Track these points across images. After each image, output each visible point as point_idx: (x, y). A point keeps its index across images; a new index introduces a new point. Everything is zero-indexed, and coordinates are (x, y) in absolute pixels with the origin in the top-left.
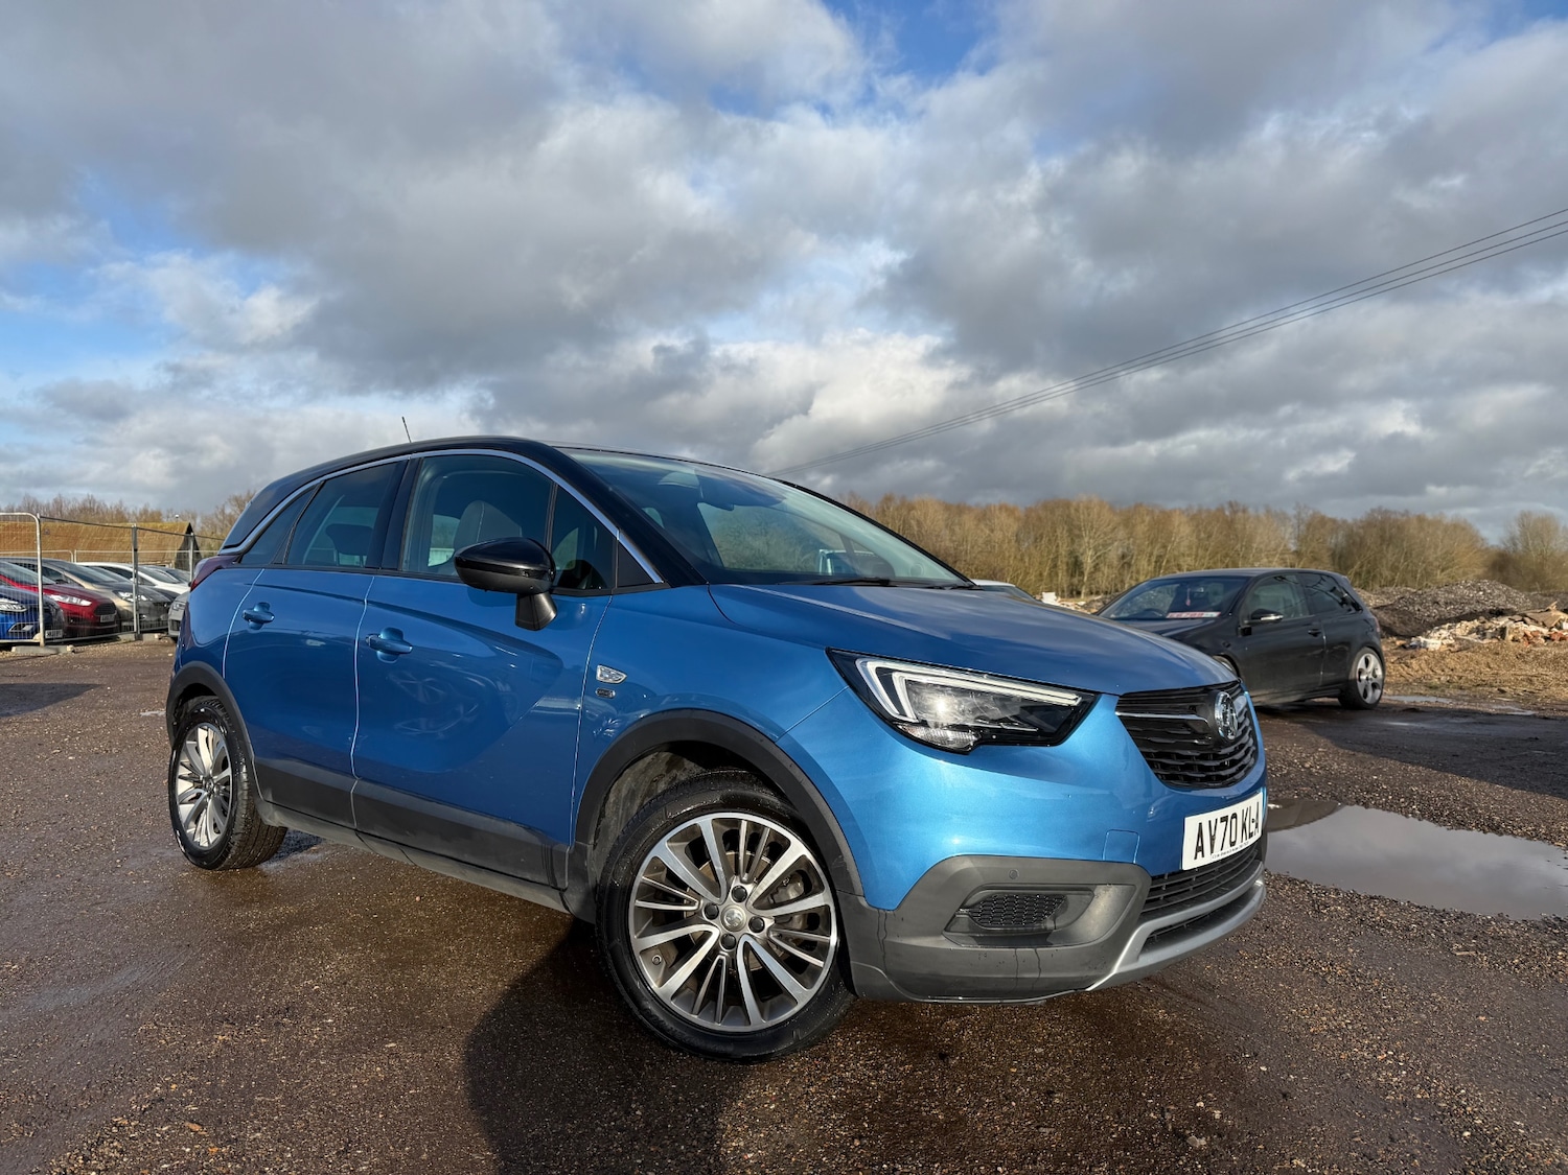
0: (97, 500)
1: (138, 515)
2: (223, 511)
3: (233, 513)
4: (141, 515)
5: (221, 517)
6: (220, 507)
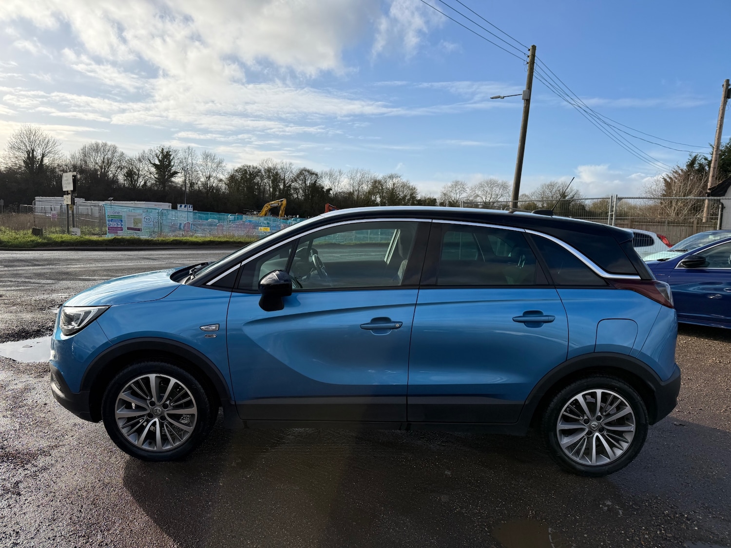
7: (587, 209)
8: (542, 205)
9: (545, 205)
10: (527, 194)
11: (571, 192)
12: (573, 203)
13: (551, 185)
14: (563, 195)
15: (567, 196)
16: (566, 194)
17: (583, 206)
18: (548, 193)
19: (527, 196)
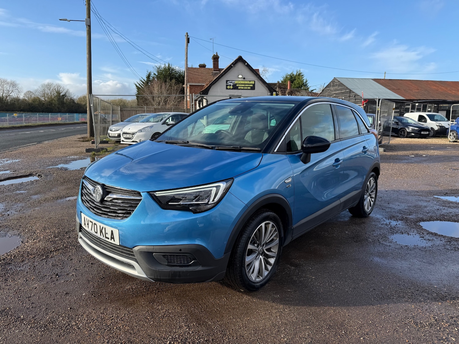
7: (76, 102)
8: (45, 99)
9: (46, 99)
10: (31, 91)
11: (64, 90)
12: (66, 98)
13: (49, 86)
14: (59, 93)
15: (61, 93)
16: (60, 92)
17: (73, 100)
18: (47, 91)
19: (32, 92)
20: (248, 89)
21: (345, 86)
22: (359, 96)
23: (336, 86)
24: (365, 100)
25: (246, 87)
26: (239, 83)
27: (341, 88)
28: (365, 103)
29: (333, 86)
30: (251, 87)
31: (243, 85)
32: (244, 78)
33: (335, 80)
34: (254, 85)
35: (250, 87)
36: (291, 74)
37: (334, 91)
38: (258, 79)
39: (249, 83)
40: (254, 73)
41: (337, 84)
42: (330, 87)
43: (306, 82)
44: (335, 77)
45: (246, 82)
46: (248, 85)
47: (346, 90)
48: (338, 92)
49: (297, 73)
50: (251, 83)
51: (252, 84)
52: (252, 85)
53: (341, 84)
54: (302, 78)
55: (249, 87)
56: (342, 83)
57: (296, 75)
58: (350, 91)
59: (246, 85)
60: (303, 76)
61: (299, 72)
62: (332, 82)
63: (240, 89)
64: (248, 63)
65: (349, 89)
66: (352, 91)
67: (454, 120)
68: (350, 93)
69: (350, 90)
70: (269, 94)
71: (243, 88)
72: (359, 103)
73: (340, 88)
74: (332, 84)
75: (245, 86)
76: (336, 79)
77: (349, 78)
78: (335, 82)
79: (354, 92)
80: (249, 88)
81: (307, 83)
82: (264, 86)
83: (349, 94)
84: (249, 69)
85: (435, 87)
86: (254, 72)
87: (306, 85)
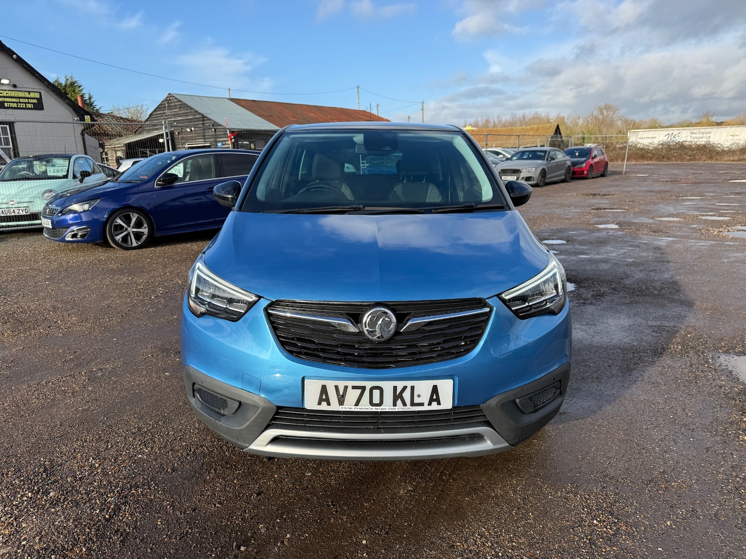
0: (539, 113)
1: (555, 119)
2: (592, 115)
3: (597, 115)
4: (556, 119)
5: (591, 117)
6: (591, 112)
20: (29, 109)
21: (192, 108)
22: (220, 125)
23: (176, 108)
24: (232, 132)
25: (22, 103)
26: (5, 95)
27: (185, 111)
28: (233, 137)
29: (170, 108)
30: (33, 104)
31: (15, 100)
32: (15, 86)
33: (171, 98)
34: (40, 100)
35: (31, 103)
36: (56, 82)
37: (172, 116)
38: (47, 89)
39: (27, 95)
40: (36, 77)
41: (175, 105)
42: (163, 110)
43: (90, 98)
44: (171, 93)
45: (21, 94)
46: (27, 101)
47: (195, 115)
48: (180, 118)
49: (66, 82)
50: (32, 95)
51: (34, 99)
52: (35, 101)
53: (184, 106)
54: (79, 91)
55: (28, 103)
56: (185, 104)
57: (66, 85)
58: (203, 117)
59: (21, 100)
60: (81, 88)
61: (70, 80)
62: (166, 100)
63: (8, 108)
64: (17, 56)
65: (199, 114)
66: (206, 117)
67: (365, 161)
68: (203, 120)
69: (203, 115)
70: (76, 119)
71: (15, 105)
72: (223, 137)
73: (183, 112)
74: (167, 105)
75: (20, 103)
76: (173, 96)
77: (194, 96)
78: (172, 101)
79: (210, 119)
80: (29, 106)
81: (92, 100)
82: (62, 102)
83: (201, 122)
84: (24, 67)
85: (312, 115)
86: (36, 75)
87: (91, 105)
